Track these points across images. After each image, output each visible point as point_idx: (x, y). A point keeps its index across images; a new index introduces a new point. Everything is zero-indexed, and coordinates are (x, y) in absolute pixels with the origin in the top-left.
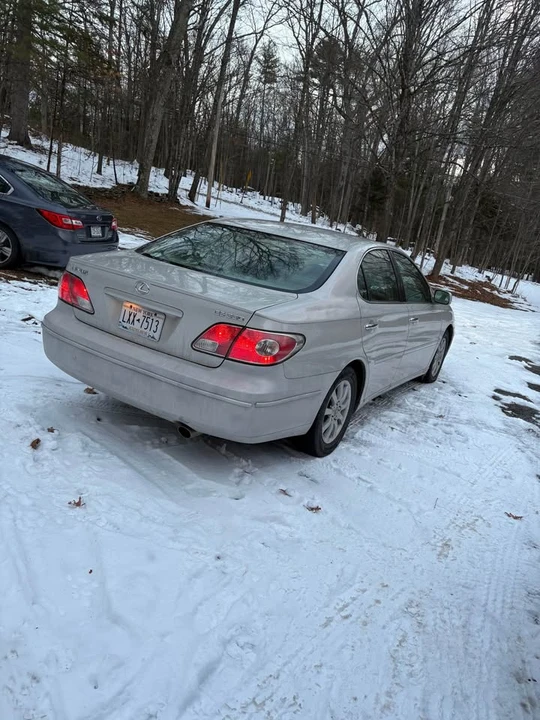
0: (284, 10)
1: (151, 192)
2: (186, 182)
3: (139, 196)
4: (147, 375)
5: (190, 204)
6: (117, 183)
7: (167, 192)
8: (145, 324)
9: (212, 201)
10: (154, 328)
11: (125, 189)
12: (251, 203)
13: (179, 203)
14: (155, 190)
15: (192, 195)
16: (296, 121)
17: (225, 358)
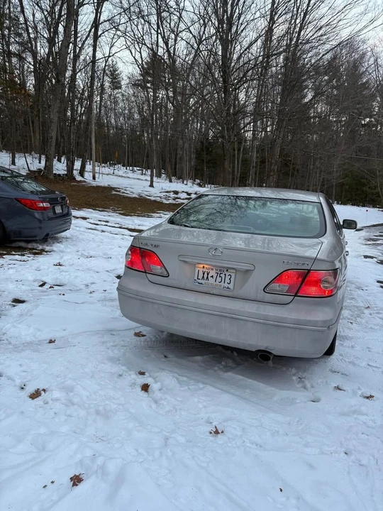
0: (122, 39)
1: (55, 174)
2: (78, 165)
3: (47, 178)
4: (233, 318)
5: (82, 179)
6: (29, 170)
7: (66, 173)
8: (219, 279)
9: (97, 175)
10: (227, 280)
11: (37, 174)
12: (121, 173)
13: (75, 179)
14: (58, 173)
15: (82, 173)
16: (139, 113)
17: (295, 296)
